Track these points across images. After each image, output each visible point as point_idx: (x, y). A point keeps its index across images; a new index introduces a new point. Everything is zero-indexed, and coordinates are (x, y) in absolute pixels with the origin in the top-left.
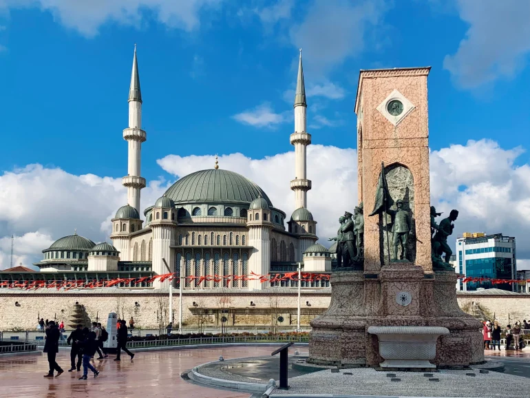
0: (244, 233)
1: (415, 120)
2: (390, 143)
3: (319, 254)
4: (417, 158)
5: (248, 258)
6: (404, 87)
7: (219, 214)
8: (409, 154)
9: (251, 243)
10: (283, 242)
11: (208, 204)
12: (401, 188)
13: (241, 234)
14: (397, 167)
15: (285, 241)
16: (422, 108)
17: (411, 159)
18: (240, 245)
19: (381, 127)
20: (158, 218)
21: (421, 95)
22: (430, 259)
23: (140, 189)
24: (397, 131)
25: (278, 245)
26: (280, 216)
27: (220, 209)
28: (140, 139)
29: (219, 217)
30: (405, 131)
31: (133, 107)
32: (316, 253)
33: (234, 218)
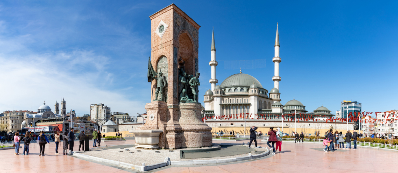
0: (248, 98)
1: (168, 33)
2: (160, 47)
3: (278, 106)
4: (169, 51)
5: (249, 108)
6: (164, 18)
7: (238, 91)
8: (166, 50)
9: (250, 102)
10: (265, 101)
11: (234, 87)
12: (164, 67)
13: (246, 98)
14: (163, 57)
15: (266, 101)
16: (171, 26)
17: (166, 52)
18: (246, 102)
19: (157, 40)
20: (215, 93)
21: (170, 19)
22: (172, 98)
23: (216, 84)
24: (162, 40)
25: (263, 102)
26: (265, 91)
27: (239, 89)
28: (215, 65)
29: (238, 92)
30: (164, 39)
31: (213, 53)
32: (277, 106)
33: (244, 92)
